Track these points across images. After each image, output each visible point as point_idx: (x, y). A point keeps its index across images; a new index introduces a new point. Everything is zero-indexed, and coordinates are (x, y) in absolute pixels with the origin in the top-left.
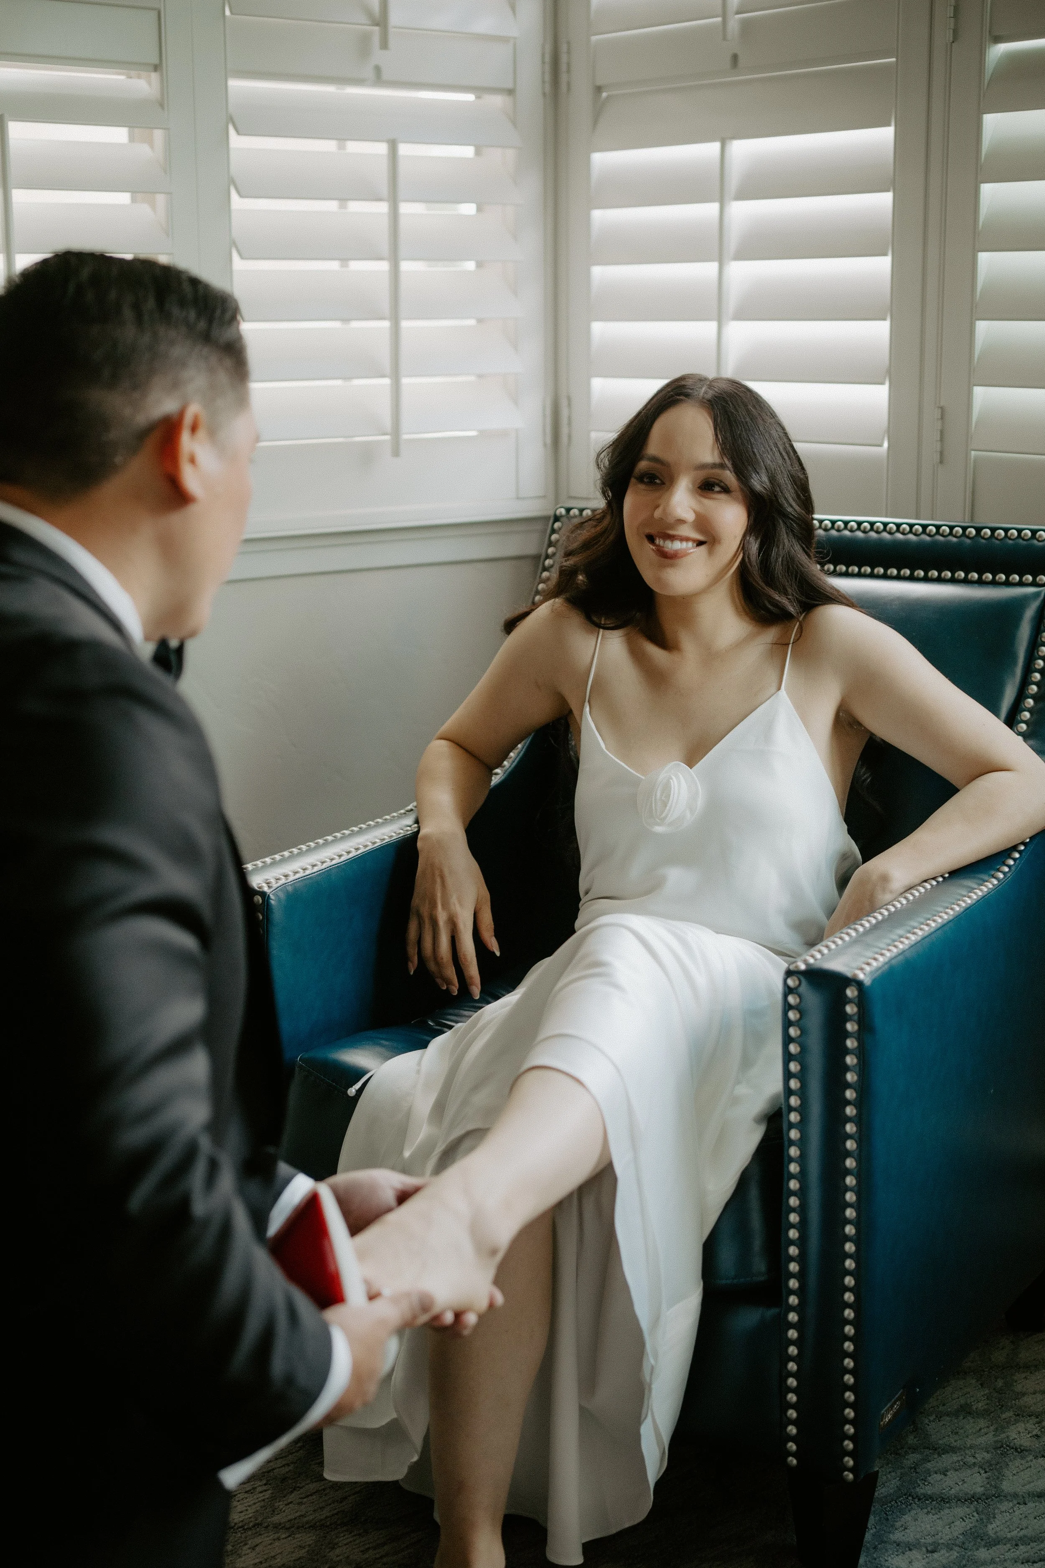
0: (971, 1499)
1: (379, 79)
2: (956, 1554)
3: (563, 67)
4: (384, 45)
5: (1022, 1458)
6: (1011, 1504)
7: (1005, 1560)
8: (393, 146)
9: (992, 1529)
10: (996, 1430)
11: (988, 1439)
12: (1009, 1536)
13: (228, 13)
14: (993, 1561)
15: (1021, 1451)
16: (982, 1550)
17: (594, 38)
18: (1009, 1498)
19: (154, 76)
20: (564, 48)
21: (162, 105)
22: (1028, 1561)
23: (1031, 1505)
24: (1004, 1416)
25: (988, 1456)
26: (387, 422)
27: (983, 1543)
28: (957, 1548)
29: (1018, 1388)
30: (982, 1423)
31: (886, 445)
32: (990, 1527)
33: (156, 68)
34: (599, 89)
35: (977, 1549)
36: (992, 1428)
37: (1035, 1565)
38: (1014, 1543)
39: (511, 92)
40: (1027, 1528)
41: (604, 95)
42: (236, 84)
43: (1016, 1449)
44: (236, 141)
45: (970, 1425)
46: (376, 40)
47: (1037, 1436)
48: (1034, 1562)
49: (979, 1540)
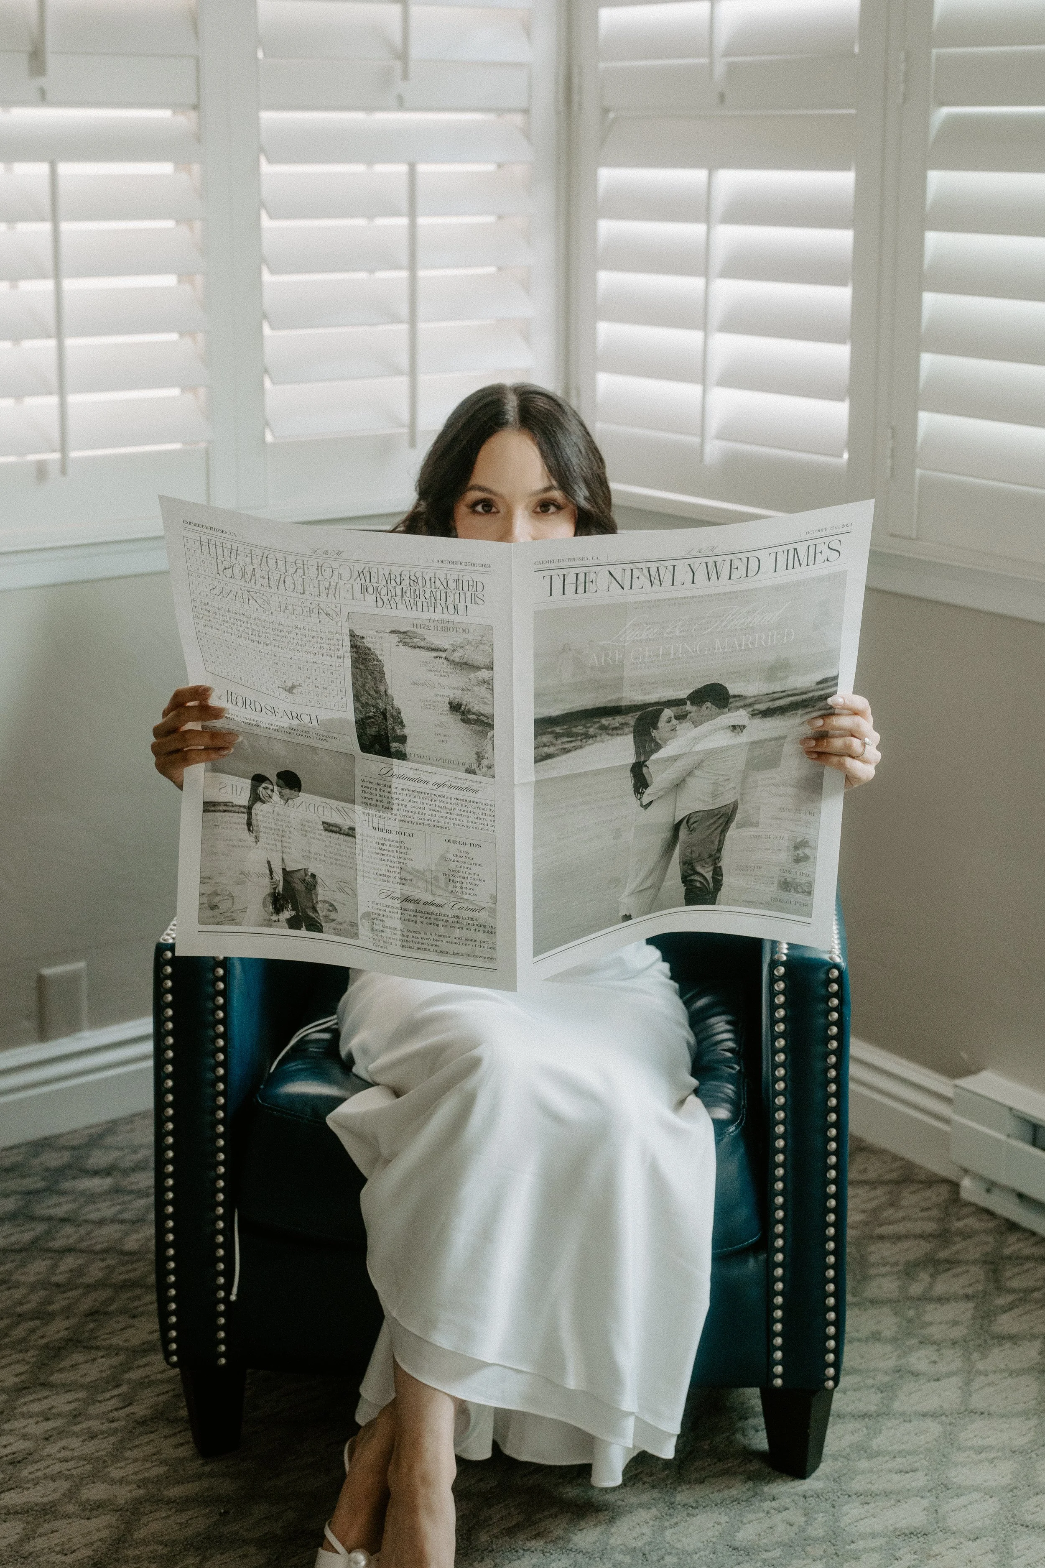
0: (865, 1416)
1: (401, 104)
2: (840, 1464)
3: (575, 89)
4: (405, 77)
5: (916, 1381)
6: (897, 1422)
7: (882, 1470)
8: (412, 167)
9: (876, 1443)
10: (899, 1356)
11: (891, 1363)
12: (890, 1449)
13: (260, 55)
14: (871, 1471)
15: (916, 1375)
16: (863, 1460)
17: (602, 65)
18: (898, 1416)
19: (193, 115)
20: (576, 71)
21: (198, 139)
22: (901, 1472)
23: (915, 1423)
24: (908, 1343)
25: (886, 1379)
26: (405, 416)
27: (865, 1455)
28: (841, 1459)
29: (927, 1318)
30: (888, 1348)
31: (846, 456)
32: (875, 1441)
33: (195, 107)
34: (606, 111)
35: (859, 1460)
36: (895, 1354)
37: (907, 1475)
38: (892, 1455)
39: (526, 111)
40: (907, 1442)
41: (611, 115)
42: (266, 116)
43: (913, 1374)
44: (265, 167)
45: (878, 1349)
46: (398, 72)
47: (935, 1362)
48: (907, 1472)
49: (862, 1452)
